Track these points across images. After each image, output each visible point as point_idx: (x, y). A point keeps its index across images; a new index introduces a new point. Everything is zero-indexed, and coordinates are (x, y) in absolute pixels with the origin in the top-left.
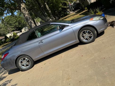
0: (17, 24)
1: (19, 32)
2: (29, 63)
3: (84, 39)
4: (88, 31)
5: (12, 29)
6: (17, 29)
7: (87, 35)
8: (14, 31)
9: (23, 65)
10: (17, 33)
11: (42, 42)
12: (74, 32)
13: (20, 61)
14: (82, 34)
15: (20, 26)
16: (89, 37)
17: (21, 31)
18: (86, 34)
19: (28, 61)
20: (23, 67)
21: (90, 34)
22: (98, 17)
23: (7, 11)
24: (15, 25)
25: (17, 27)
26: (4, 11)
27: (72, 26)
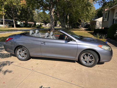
0: (46, 19)
1: (44, 25)
2: (26, 56)
3: (84, 60)
4: (91, 56)
5: (41, 21)
6: (44, 22)
7: (88, 59)
8: (42, 22)
9: (20, 55)
10: (43, 25)
11: (45, 44)
12: (77, 49)
13: (19, 50)
14: (84, 55)
15: (47, 21)
16: (89, 61)
17: (46, 25)
18: (88, 57)
19: (26, 54)
20: (20, 56)
21: (91, 59)
22: (107, 47)
23: (42, 7)
24: (44, 19)
25: (45, 21)
26: (40, 7)
27: (78, 43)
